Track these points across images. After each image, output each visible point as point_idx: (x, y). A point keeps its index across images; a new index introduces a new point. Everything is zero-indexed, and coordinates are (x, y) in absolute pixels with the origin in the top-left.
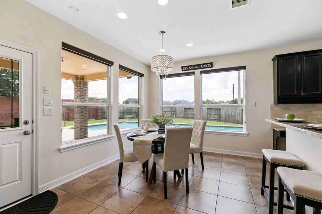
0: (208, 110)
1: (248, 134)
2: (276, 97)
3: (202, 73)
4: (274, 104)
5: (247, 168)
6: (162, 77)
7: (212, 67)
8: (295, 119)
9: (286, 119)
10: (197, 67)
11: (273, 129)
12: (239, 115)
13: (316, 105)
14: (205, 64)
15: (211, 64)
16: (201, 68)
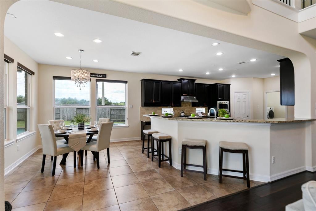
0: (78, 110)
1: (129, 126)
2: (143, 103)
3: (97, 80)
4: (142, 106)
5: (131, 146)
6: (55, 78)
7: (106, 77)
8: (155, 114)
9: (152, 115)
10: (93, 75)
11: (141, 121)
12: (109, 114)
13: (158, 107)
14: (101, 74)
15: (105, 76)
16: (97, 77)
